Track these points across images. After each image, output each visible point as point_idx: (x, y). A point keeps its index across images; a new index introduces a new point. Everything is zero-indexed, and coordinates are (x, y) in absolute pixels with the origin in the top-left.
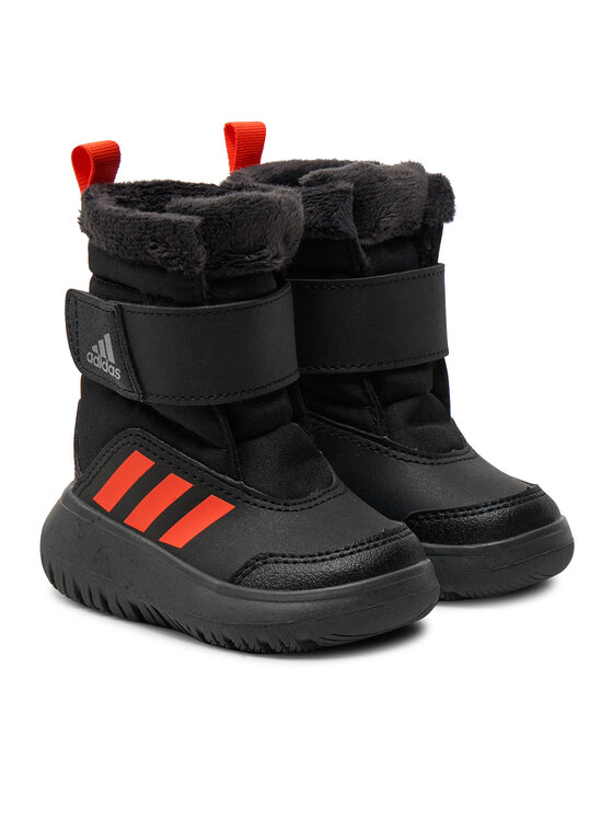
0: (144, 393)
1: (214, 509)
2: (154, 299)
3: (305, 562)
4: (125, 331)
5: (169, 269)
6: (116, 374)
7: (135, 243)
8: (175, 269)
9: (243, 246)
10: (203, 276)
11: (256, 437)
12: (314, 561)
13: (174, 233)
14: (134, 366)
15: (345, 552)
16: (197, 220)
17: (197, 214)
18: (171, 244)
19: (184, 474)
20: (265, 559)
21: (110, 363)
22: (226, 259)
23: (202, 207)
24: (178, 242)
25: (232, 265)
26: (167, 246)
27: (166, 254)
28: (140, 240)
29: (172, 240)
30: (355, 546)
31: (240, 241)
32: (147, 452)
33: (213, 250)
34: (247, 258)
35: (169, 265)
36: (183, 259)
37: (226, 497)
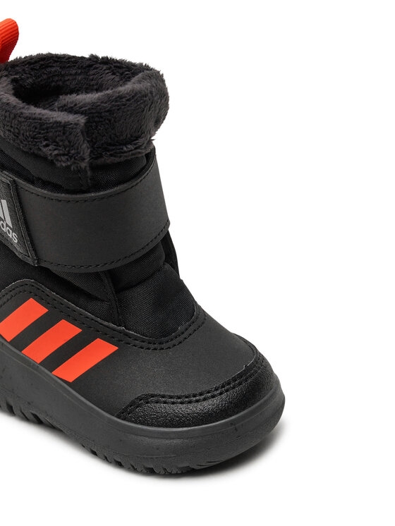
0: (39, 260)
1: (100, 350)
2: (45, 184)
3: (182, 403)
4: (20, 203)
5: (58, 164)
6: (13, 237)
7: (30, 139)
8: (64, 165)
9: (121, 138)
10: (88, 168)
11: (132, 287)
12: (190, 402)
13: (64, 133)
14: (30, 235)
15: (216, 393)
16: (82, 120)
17: (82, 113)
18: (61, 143)
19: (74, 320)
20: (146, 399)
21: (7, 225)
22: (106, 150)
23: (84, 105)
24: (67, 143)
25: (111, 155)
26: (57, 145)
27: (56, 152)
28: (33, 138)
29: (62, 141)
30: (223, 387)
31: (118, 134)
32: (41, 300)
33: (95, 143)
34: (125, 149)
35: (57, 160)
36: (71, 157)
37: (110, 340)
